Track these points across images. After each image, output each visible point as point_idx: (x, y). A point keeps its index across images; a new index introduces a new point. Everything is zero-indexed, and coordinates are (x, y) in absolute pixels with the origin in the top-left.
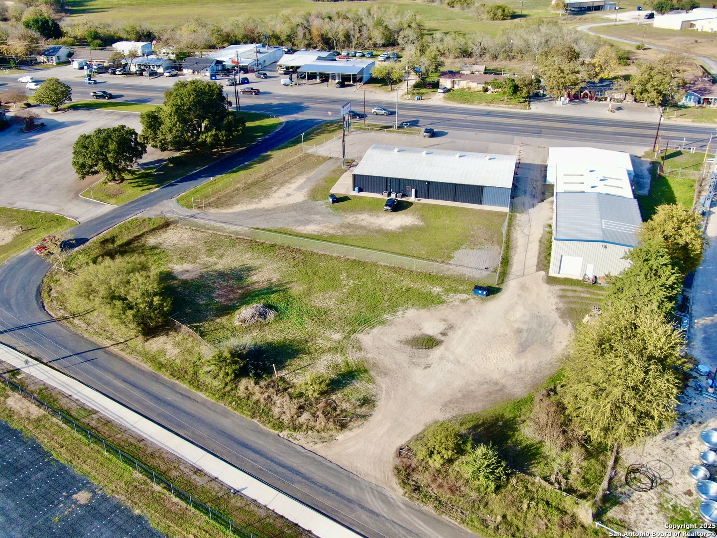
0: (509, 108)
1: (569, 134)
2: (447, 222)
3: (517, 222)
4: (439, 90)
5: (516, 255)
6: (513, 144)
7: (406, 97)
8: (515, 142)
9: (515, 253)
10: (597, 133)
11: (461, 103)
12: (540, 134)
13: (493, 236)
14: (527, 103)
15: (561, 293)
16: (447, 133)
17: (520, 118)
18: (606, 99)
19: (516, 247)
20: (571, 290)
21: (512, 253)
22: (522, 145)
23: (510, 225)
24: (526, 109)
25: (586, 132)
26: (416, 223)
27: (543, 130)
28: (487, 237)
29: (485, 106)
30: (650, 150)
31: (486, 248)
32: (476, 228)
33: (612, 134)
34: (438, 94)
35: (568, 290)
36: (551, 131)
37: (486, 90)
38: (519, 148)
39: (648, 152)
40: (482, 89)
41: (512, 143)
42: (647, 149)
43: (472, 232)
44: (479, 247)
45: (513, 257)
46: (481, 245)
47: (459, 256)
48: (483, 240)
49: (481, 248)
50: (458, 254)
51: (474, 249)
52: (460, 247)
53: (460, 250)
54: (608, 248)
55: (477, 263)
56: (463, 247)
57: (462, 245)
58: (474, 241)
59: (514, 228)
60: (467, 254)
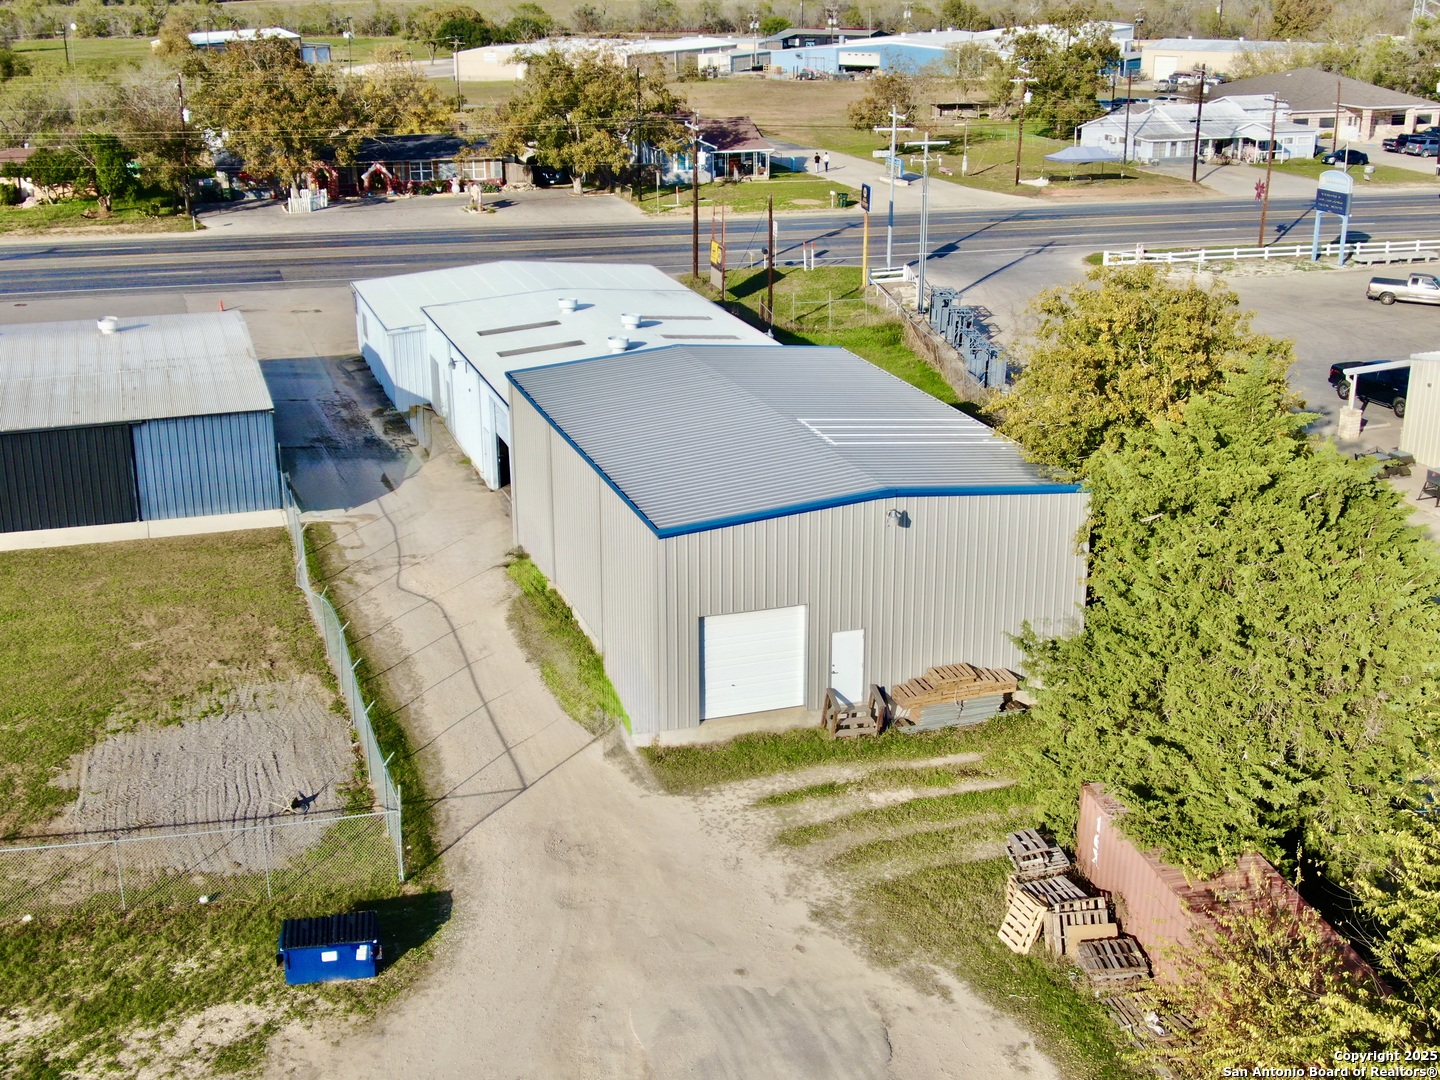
5: (429, 697)
9: (417, 686)
13: (258, 635)
14: (185, 216)
15: (768, 820)
17: (177, 252)
19: (405, 661)
20: (812, 791)
21: (398, 689)
24: (191, 229)
27: (283, 270)
28: (229, 650)
31: (247, 701)
32: (150, 621)
35: (793, 796)
36: (314, 268)
37: (16, 198)
43: (137, 645)
44: (204, 702)
45: (413, 707)
46: (216, 691)
47: (105, 776)
48: (214, 665)
49: (221, 706)
50: (95, 770)
51: (185, 722)
52: (97, 729)
53: (99, 747)
54: (913, 524)
55: (232, 791)
56: (111, 726)
57: (105, 715)
58: (164, 680)
59: (350, 581)
60: (150, 758)
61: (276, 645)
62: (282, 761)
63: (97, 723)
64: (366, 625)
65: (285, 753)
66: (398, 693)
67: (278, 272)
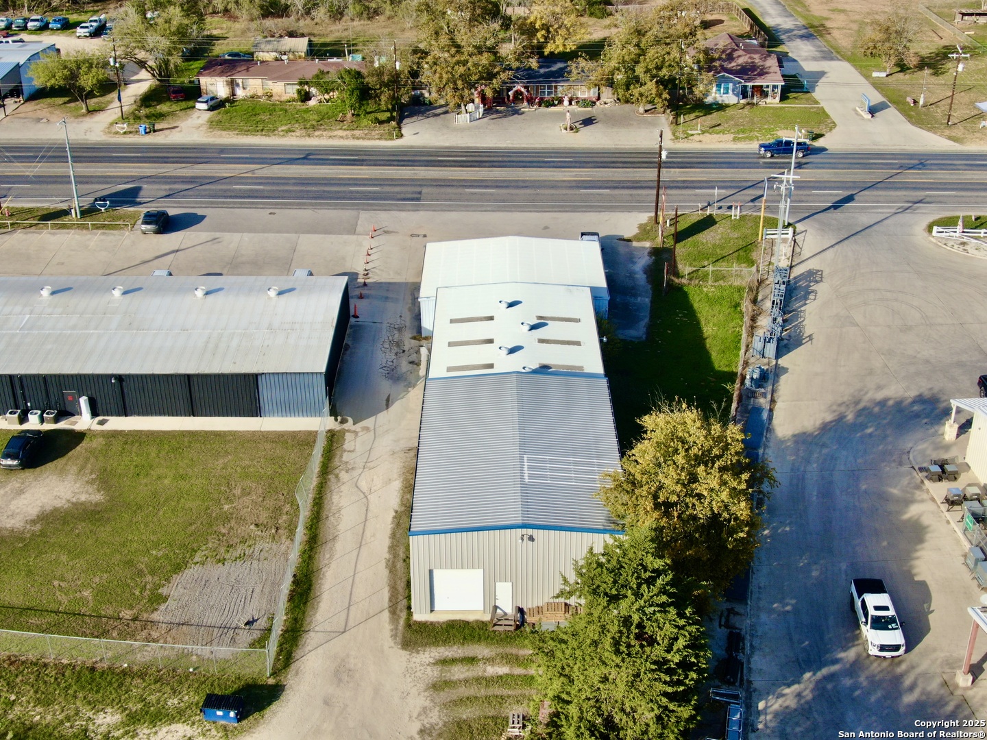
0: (354, 137)
1: (482, 194)
2: (166, 482)
3: (345, 457)
4: (199, 106)
5: (333, 565)
6: (354, 233)
7: (118, 127)
8: (359, 229)
9: (331, 558)
10: (539, 187)
11: (247, 132)
12: (418, 199)
13: (280, 509)
14: (394, 123)
15: (433, 673)
16: (203, 217)
17: (376, 163)
18: (561, 101)
19: (335, 538)
20: (463, 660)
21: (323, 557)
22: (376, 232)
23: (326, 470)
24: (391, 139)
25: (517, 187)
26: (83, 498)
27: (425, 190)
28: (264, 517)
29: (302, 136)
30: (650, 218)
31: (256, 553)
32: (238, 492)
33: (571, 187)
34: (195, 114)
35: (454, 661)
36: (443, 190)
37: (306, 97)
38: (367, 243)
39: (646, 225)
40: (296, 96)
41: (352, 231)
42: (645, 217)
43: (226, 507)
44: (239, 551)
45: (324, 570)
46: (247, 544)
47: (182, 590)
48: (252, 527)
49: (245, 554)
50: (180, 586)
51: (226, 563)
52: (190, 561)
53: (186, 571)
54: (536, 541)
55: (227, 609)
56: (197, 559)
57: (196, 551)
58: (229, 533)
59: (337, 476)
60: (203, 582)
61: (285, 517)
62: (254, 595)
63: (191, 556)
64: (330, 509)
65: (258, 590)
66: (321, 559)
67: (420, 193)
